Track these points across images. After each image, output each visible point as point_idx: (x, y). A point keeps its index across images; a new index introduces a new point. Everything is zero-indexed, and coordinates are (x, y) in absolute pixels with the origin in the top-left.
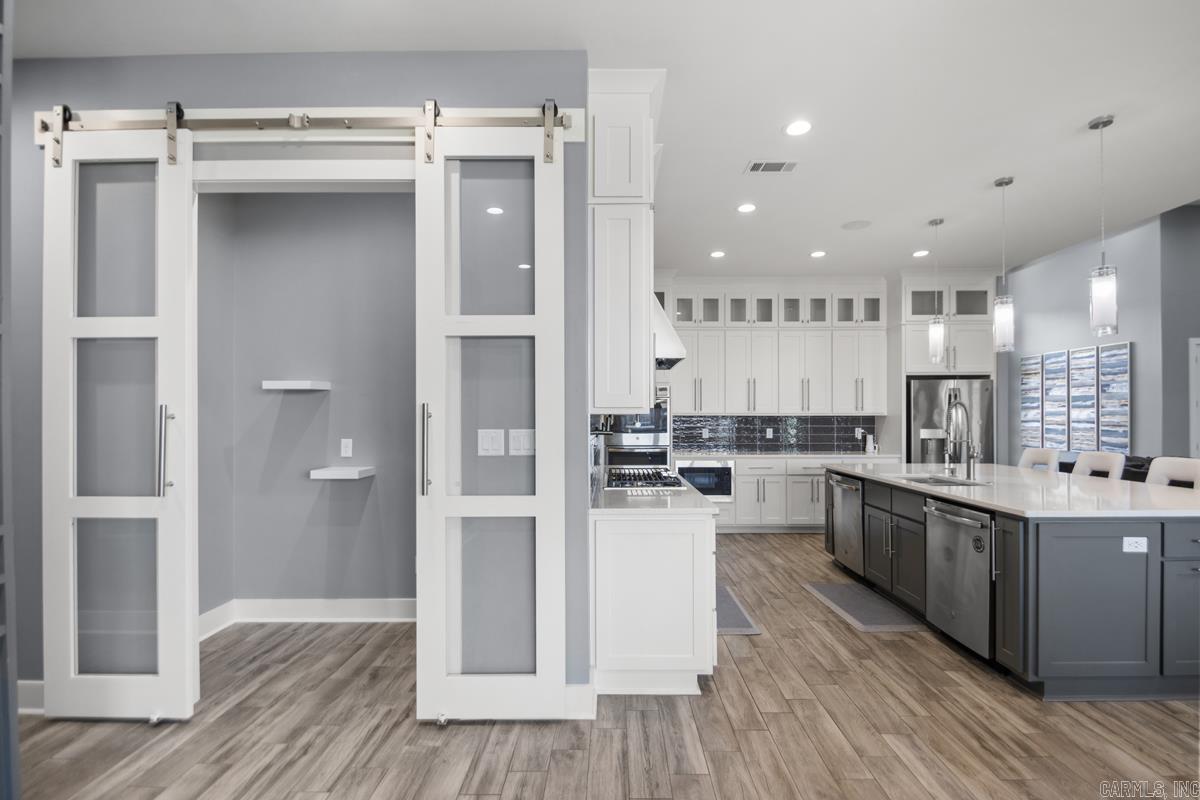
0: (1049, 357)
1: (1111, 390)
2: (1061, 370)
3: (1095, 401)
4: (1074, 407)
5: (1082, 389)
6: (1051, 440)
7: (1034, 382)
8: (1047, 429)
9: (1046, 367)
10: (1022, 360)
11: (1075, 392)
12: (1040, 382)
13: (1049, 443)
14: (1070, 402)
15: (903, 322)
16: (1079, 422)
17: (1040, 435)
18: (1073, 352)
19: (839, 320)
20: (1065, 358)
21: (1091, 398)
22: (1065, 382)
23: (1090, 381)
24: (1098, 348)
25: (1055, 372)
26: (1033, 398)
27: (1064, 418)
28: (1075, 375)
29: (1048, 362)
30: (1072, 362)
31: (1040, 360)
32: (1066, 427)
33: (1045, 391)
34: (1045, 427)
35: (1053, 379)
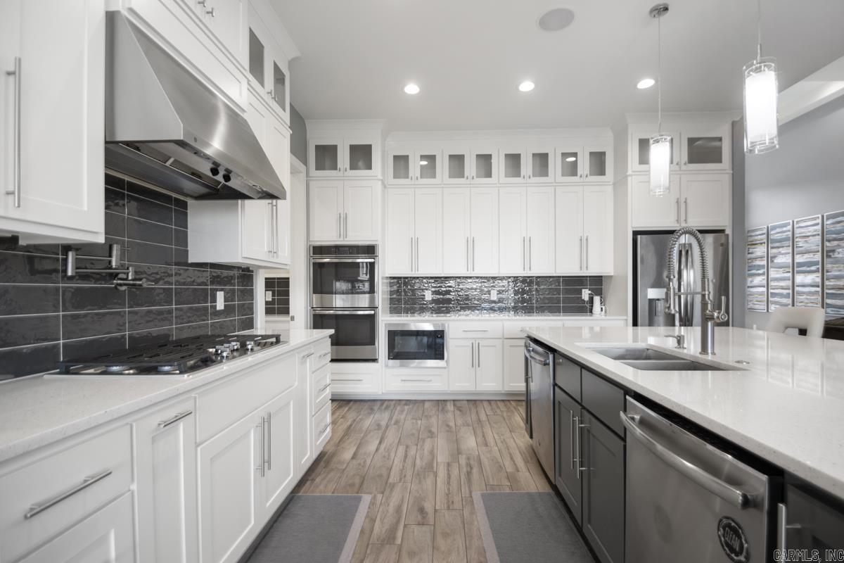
0: (774, 228)
1: (836, 255)
2: (786, 239)
3: (820, 266)
4: (799, 272)
5: (806, 256)
6: (775, 303)
7: (760, 251)
8: (771, 293)
9: (771, 237)
10: (748, 231)
11: (799, 259)
12: (766, 250)
13: (773, 306)
14: (795, 268)
15: (630, 172)
16: (803, 286)
17: (765, 299)
18: (798, 222)
19: (563, 175)
20: (790, 227)
21: (816, 263)
22: (790, 250)
23: (814, 248)
24: (823, 216)
25: (780, 241)
26: (759, 266)
27: (789, 283)
28: (800, 243)
29: (773, 232)
30: (797, 231)
31: (765, 231)
32: (790, 291)
33: (770, 259)
34: (770, 291)
35: (778, 247)
